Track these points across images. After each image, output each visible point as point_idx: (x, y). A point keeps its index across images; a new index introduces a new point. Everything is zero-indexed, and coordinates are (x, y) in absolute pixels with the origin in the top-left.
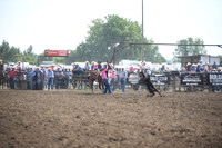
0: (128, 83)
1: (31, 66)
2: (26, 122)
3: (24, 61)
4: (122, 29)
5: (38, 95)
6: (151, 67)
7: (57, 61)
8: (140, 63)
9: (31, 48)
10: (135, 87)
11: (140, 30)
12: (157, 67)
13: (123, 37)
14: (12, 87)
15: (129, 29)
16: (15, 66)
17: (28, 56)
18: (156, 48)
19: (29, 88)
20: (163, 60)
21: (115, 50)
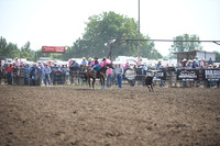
0: (126, 79)
1: (28, 62)
2: (24, 118)
3: (21, 57)
4: (119, 25)
5: (35, 91)
6: (147, 62)
7: (55, 57)
8: (136, 59)
9: (28, 44)
10: (132, 83)
11: (136, 26)
12: (153, 63)
13: (120, 33)
14: (10, 83)
15: (126, 25)
16: (13, 62)
17: (26, 52)
18: (152, 45)
19: (26, 84)
20: (159, 56)
21: (112, 46)
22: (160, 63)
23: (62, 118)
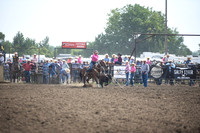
0: (151, 77)
1: (47, 59)
2: (43, 118)
3: (40, 53)
4: (144, 19)
5: (55, 90)
6: (175, 59)
7: (75, 54)
8: (163, 55)
9: (47, 40)
11: (163, 20)
12: (181, 60)
13: (145, 27)
14: (28, 81)
15: (151, 19)
16: (31, 58)
17: (44, 48)
18: (181, 40)
20: (189, 52)
21: (136, 42)
22: (189, 60)
23: (83, 118)
